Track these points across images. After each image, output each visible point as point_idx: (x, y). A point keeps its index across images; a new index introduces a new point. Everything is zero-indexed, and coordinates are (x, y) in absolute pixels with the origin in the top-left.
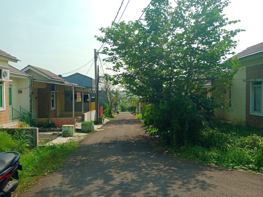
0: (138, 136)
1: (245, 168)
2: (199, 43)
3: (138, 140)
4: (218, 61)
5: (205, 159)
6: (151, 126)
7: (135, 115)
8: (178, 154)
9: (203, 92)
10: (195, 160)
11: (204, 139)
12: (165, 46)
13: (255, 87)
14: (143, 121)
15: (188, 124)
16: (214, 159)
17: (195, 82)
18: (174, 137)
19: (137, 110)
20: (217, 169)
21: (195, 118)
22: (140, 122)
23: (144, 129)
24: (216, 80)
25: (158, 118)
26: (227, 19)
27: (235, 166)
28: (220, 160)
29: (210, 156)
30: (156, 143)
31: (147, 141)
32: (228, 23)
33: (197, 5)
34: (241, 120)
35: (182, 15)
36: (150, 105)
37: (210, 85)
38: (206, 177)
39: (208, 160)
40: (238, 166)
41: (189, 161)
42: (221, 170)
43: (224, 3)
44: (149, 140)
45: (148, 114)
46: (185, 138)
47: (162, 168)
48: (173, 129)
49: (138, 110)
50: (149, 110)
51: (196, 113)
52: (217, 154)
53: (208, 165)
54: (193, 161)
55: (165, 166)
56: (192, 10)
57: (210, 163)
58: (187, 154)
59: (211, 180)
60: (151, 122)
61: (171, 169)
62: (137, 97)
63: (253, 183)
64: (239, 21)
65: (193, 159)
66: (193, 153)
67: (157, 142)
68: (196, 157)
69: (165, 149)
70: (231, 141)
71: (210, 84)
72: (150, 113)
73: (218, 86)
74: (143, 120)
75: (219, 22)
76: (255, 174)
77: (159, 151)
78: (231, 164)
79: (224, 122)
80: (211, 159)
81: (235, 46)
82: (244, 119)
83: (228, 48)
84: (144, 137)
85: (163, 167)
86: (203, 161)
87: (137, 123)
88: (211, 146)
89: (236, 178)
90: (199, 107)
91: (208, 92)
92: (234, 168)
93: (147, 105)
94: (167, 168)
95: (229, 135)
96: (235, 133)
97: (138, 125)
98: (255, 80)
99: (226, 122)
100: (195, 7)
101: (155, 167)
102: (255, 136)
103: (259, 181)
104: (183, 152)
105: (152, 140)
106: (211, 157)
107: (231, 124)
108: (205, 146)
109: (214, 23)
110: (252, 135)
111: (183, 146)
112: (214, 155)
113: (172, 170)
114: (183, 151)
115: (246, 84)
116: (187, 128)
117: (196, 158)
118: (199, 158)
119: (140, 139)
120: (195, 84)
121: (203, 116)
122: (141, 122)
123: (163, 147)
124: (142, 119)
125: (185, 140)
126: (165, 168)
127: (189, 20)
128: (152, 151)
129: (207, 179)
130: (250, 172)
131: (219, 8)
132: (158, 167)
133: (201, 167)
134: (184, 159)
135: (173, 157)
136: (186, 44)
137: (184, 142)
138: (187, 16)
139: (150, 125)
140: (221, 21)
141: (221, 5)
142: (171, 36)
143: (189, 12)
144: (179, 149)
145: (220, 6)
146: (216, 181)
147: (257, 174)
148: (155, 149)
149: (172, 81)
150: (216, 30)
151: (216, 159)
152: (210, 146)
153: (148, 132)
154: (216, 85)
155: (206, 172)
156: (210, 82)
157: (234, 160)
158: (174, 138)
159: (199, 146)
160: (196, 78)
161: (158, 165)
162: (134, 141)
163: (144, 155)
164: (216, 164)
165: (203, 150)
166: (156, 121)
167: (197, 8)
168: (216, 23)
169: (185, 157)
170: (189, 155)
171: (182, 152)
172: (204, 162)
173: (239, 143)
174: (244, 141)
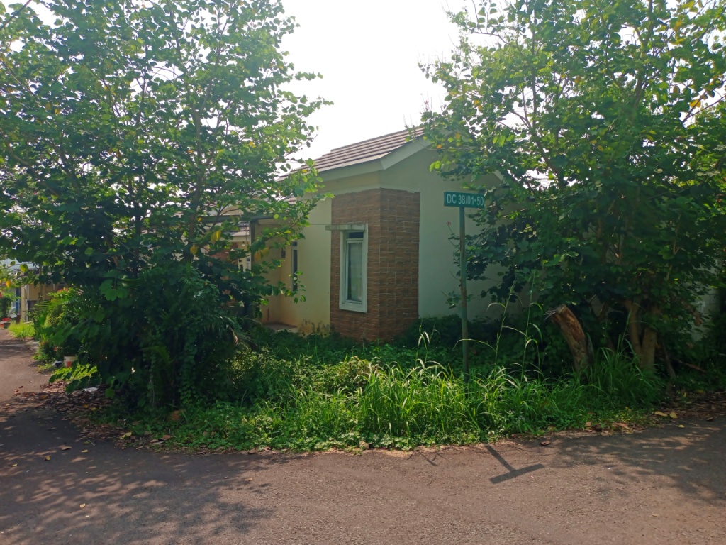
0: (18, 396)
1: (339, 443)
2: (222, 116)
3: (20, 409)
4: (270, 172)
5: (241, 438)
6: (68, 359)
7: (6, 326)
8: (165, 437)
9: (233, 252)
10: (213, 446)
11: (236, 381)
12: (120, 108)
13: (350, 245)
14: (37, 346)
15: (194, 343)
16: (266, 435)
17: (211, 225)
18: (150, 386)
19: (13, 308)
20: (274, 461)
21: (213, 326)
22: (27, 350)
23: (44, 372)
24: (261, 222)
25: (96, 333)
26: (291, 66)
27: (317, 442)
28: (280, 433)
29: (255, 426)
30: (88, 413)
31: (55, 410)
32: (296, 77)
33: (218, 8)
34: (320, 323)
35: (174, 25)
36: (66, 291)
37: (246, 236)
38: (251, 488)
39: (249, 438)
40: (324, 440)
41: (197, 451)
42: (285, 461)
43: (285, 23)
44: (64, 405)
45: (58, 321)
46: (185, 386)
47: (114, 491)
48: (149, 363)
49: (18, 310)
50: (60, 307)
51: (216, 311)
52: (272, 418)
53: (251, 454)
54: (211, 449)
55: (125, 482)
56: (203, 20)
57: (256, 446)
58: (192, 431)
59: (265, 496)
60: (71, 346)
61: (146, 488)
62: (18, 265)
63: (360, 481)
64: (320, 76)
65: (211, 443)
66: (209, 426)
67: (94, 409)
68: (218, 435)
69: (121, 426)
70: (303, 377)
71: (248, 233)
72: (67, 318)
73: (271, 237)
74: (38, 343)
75: (272, 70)
76: (361, 456)
77: (102, 436)
78: (308, 440)
79: (282, 331)
80: (258, 436)
81: (309, 141)
82: (327, 321)
83: (293, 143)
84: (44, 396)
85: (117, 486)
86: (238, 444)
87: (18, 354)
88: (256, 397)
89: (323, 476)
90: (224, 293)
91: (247, 252)
92: (315, 448)
93: (56, 292)
94: (132, 486)
95: (298, 363)
96: (310, 357)
97: (17, 360)
98: (350, 228)
99: (286, 330)
100: (212, 12)
101: (89, 495)
102: (354, 361)
103: (373, 470)
104: (178, 428)
105: (74, 403)
106: (257, 429)
107: (298, 334)
108: (240, 400)
109: (261, 70)
110: (348, 359)
111: (177, 409)
112: (265, 423)
113: (151, 489)
114: (177, 424)
115: (332, 235)
116: (192, 355)
117: (218, 439)
118: (226, 437)
119: (29, 408)
120: (211, 229)
121: (235, 318)
122: (32, 348)
123: (115, 421)
124: (36, 338)
125: (183, 391)
126: (125, 489)
127: (194, 45)
128: (77, 441)
129: (253, 495)
130: (351, 451)
131: (272, 33)
132: (102, 492)
133: (231, 464)
134: (184, 448)
135: (148, 448)
136: (186, 113)
137: (182, 398)
138: (189, 32)
139: (65, 357)
140: (278, 69)
141: (276, 25)
142: (141, 80)
143: (194, 23)
144: (166, 421)
145: (275, 28)
146: (278, 494)
147: (366, 454)
148: (85, 434)
149: (144, 218)
150: (265, 89)
151: (270, 433)
152: (251, 399)
153: (60, 380)
154: (267, 236)
155: (249, 475)
156: (248, 228)
157: (315, 427)
158: (149, 390)
159: (224, 404)
160: (213, 213)
161: (101, 484)
162: (6, 415)
163: (48, 458)
164: (272, 446)
165: (235, 413)
166: (87, 340)
167: (215, 16)
168: (265, 71)
169: (187, 442)
170: (198, 433)
171: (175, 428)
172: (239, 448)
173: (322, 381)
174: (333, 375)
